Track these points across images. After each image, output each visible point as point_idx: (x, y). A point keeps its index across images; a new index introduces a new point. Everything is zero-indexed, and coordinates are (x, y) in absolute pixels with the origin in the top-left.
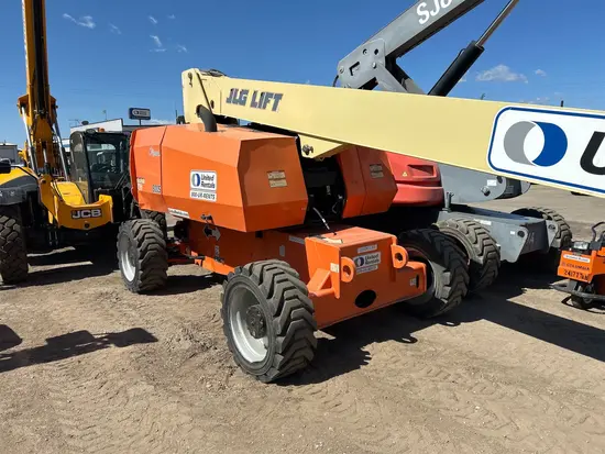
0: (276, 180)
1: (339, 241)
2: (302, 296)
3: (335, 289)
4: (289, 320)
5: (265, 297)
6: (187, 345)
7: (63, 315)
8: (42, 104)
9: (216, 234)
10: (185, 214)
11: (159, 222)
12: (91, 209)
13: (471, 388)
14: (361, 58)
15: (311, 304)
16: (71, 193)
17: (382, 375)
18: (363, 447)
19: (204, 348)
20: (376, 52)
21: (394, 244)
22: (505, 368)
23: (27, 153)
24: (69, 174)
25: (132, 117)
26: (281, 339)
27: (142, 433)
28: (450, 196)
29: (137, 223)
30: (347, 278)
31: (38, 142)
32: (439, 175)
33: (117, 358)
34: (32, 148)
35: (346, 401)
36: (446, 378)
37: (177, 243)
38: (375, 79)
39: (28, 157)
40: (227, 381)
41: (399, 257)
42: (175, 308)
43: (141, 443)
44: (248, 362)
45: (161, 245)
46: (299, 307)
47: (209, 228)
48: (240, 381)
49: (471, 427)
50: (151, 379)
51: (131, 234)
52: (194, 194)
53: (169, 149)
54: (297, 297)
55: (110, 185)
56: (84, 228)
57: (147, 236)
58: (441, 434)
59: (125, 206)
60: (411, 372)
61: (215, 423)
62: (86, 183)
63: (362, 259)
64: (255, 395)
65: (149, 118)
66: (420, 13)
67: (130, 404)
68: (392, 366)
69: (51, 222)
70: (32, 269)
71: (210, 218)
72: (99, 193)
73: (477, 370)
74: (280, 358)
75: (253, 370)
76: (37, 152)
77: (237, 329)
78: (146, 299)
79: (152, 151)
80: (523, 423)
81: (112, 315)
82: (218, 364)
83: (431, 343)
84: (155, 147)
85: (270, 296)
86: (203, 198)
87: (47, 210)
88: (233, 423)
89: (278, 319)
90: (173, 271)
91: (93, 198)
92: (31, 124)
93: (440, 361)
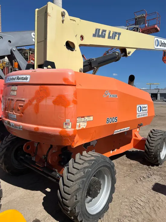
52: (139, 116)
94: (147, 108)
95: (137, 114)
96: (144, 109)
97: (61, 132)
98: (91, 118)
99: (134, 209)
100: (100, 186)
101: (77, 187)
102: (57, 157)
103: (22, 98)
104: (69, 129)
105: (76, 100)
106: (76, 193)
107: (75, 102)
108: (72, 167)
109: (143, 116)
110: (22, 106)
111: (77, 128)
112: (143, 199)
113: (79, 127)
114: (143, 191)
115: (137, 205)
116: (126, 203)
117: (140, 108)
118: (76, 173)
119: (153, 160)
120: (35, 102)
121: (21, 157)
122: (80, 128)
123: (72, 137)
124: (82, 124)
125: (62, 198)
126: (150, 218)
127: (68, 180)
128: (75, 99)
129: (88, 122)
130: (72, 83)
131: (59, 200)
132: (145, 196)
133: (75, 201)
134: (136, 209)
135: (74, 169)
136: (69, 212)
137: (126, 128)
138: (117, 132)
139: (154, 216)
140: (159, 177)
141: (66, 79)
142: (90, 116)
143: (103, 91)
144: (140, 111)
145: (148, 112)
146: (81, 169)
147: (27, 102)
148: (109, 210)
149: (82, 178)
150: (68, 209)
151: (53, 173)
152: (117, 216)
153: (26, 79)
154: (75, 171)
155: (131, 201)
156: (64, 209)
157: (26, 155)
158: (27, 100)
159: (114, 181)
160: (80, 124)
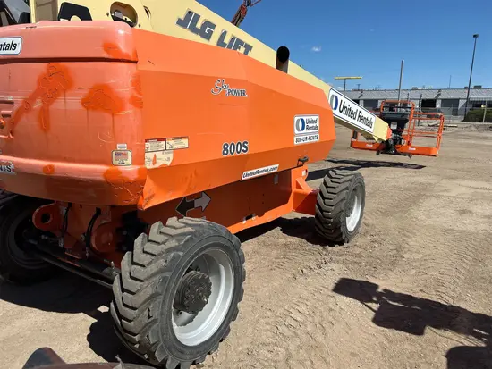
52: (298, 140)
94: (318, 124)
95: (294, 135)
96: (310, 125)
97: (106, 174)
98: (184, 143)
99: (282, 329)
100: (210, 288)
101: (150, 291)
102: (111, 235)
103: (8, 95)
104: (128, 167)
105: (139, 96)
106: (150, 304)
107: (137, 103)
108: (140, 251)
109: (308, 141)
110: (8, 116)
111: (149, 165)
112: (303, 308)
113: (154, 162)
114: (305, 294)
115: (289, 321)
116: (267, 320)
117: (301, 122)
118: (150, 263)
119: (332, 234)
120: (38, 104)
121: (32, 242)
122: (157, 166)
123: (138, 185)
124: (160, 156)
125: (121, 317)
126: (312, 342)
127: (130, 280)
128: (136, 95)
129: (177, 152)
130: (127, 55)
131: (115, 324)
132: (308, 303)
133: (147, 321)
134: (286, 329)
135: (145, 255)
136: (137, 346)
137: (269, 167)
138: (249, 174)
139: (320, 338)
140: (341, 265)
141: (109, 47)
142: (180, 138)
143: (210, 81)
144: (303, 129)
145: (320, 132)
146: (160, 254)
147: (21, 105)
148: (230, 335)
149: (161, 271)
150: (135, 339)
151: (107, 270)
152: (246, 346)
153: (13, 46)
154: (145, 259)
155: (278, 314)
156: (126, 341)
157: (43, 237)
158: (18, 100)
159: (239, 277)
160: (155, 156)
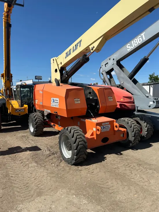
0: (77, 101)
1: (96, 121)
2: (83, 138)
3: (95, 136)
4: (78, 145)
5: (71, 137)
6: (48, 152)
7: (11, 142)
8: (8, 76)
9: (59, 118)
10: (49, 111)
11: (42, 114)
12: (21, 109)
13: (137, 170)
14: (109, 61)
15: (86, 140)
16: (15, 104)
17: (109, 164)
18: (99, 185)
19: (53, 154)
20: (114, 59)
21: (115, 122)
22: (150, 165)
23: (3, 91)
24: (15, 98)
25: (36, 79)
26: (76, 151)
27: (32, 177)
28: (138, 107)
29: (35, 114)
30: (98, 133)
31: (6, 88)
32: (134, 100)
33: (27, 155)
34: (4, 90)
35: (95, 172)
36: (129, 167)
37: (47, 120)
38: (113, 68)
39: (3, 92)
40: (59, 164)
41: (116, 127)
42: (45, 141)
43: (32, 179)
44: (66, 158)
45: (42, 121)
46: (82, 141)
47: (57, 116)
48: (63, 164)
49: (135, 182)
50: (36, 162)
51: (33, 117)
52: (52, 105)
53: (45, 91)
54: (81, 138)
55: (27, 102)
56: (19, 115)
57: (38, 118)
58: (124, 183)
59: (32, 108)
60: (118, 164)
61: (54, 175)
62: (20, 101)
63: (104, 127)
64: (67, 169)
65: (41, 79)
66: (128, 47)
67: (29, 168)
68: (113, 162)
69: (9, 113)
70: (2, 128)
71: (57, 113)
72: (24, 104)
73: (140, 165)
74: (75, 157)
75: (67, 161)
76: (6, 91)
77: (63, 148)
78: (37, 138)
79: (40, 92)
80: (152, 181)
81: (26, 143)
82: (57, 159)
83: (127, 156)
84: (41, 90)
85: (73, 137)
86: (55, 106)
87: (8, 109)
88: (59, 176)
89: (75, 145)
90: (45, 129)
91: (22, 105)
92: (4, 82)
93: (128, 161)
94: (58, 101)
95: (51, 103)
96: (56, 101)
144: (53, 102)
145: (59, 104)
